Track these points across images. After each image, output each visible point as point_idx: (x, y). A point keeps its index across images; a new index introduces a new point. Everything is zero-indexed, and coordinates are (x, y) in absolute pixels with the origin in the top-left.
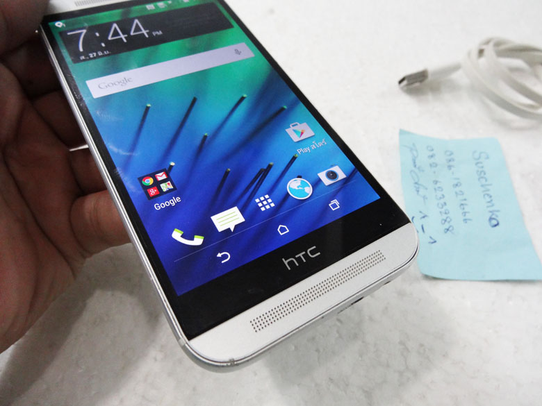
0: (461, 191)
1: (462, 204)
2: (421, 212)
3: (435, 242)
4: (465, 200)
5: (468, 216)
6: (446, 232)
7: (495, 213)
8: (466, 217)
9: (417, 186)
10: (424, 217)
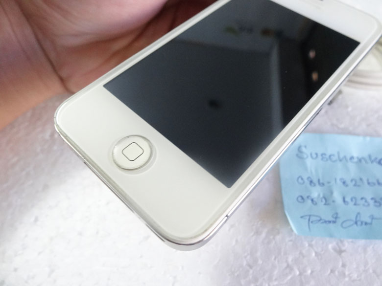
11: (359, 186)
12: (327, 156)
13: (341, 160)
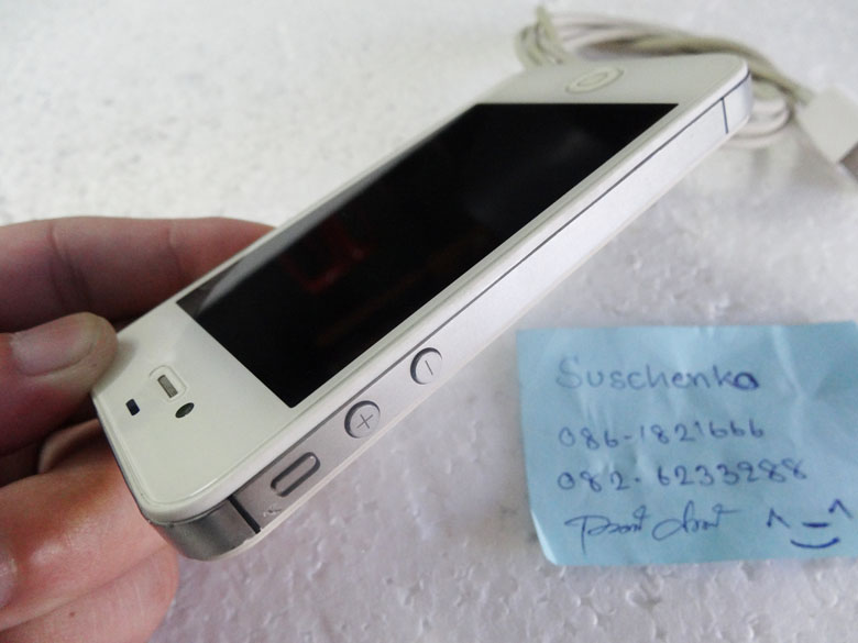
0: (677, 429)
1: (713, 432)
2: (769, 524)
3: (838, 502)
4: (697, 424)
5: (743, 425)
6: (804, 477)
7: (721, 375)
8: (747, 429)
9: (691, 525)
10: (780, 519)
11: (692, 439)
12: (624, 378)
13: (653, 385)
